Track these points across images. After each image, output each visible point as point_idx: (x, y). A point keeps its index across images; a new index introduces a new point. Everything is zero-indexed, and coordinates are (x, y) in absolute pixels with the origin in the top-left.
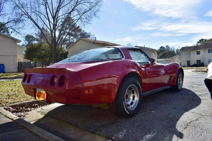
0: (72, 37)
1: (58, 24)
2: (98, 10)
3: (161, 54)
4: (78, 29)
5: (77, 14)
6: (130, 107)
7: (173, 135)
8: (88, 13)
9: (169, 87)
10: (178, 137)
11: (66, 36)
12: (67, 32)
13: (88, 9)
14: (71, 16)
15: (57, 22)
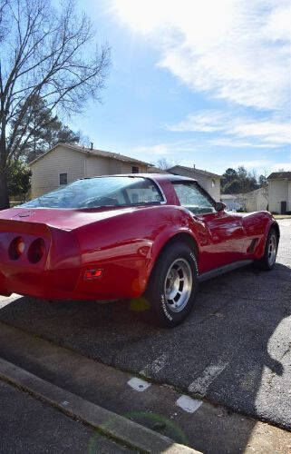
0: (41, 140)
1: (10, 110)
2: (100, 85)
3: (229, 185)
4: (55, 124)
5: (55, 90)
6: (173, 306)
7: (262, 366)
8: (79, 90)
9: (250, 261)
10: (273, 371)
11: (29, 137)
12: (30, 128)
13: (79, 81)
14: (41, 95)
15: (8, 105)
